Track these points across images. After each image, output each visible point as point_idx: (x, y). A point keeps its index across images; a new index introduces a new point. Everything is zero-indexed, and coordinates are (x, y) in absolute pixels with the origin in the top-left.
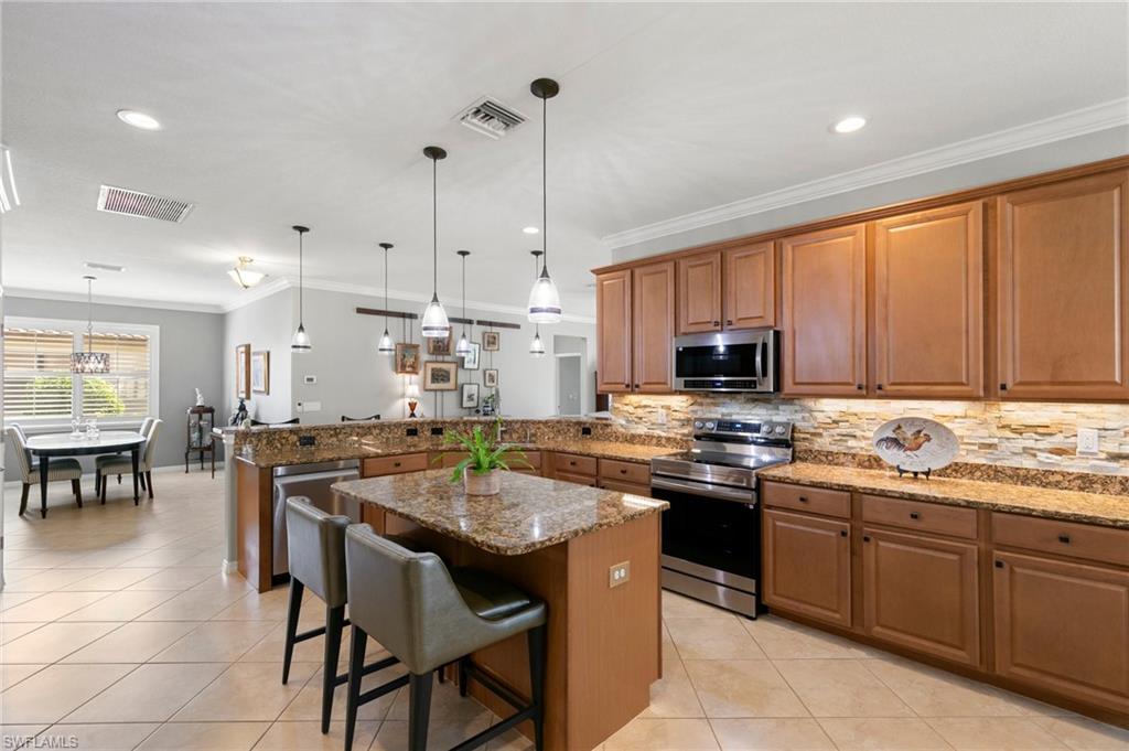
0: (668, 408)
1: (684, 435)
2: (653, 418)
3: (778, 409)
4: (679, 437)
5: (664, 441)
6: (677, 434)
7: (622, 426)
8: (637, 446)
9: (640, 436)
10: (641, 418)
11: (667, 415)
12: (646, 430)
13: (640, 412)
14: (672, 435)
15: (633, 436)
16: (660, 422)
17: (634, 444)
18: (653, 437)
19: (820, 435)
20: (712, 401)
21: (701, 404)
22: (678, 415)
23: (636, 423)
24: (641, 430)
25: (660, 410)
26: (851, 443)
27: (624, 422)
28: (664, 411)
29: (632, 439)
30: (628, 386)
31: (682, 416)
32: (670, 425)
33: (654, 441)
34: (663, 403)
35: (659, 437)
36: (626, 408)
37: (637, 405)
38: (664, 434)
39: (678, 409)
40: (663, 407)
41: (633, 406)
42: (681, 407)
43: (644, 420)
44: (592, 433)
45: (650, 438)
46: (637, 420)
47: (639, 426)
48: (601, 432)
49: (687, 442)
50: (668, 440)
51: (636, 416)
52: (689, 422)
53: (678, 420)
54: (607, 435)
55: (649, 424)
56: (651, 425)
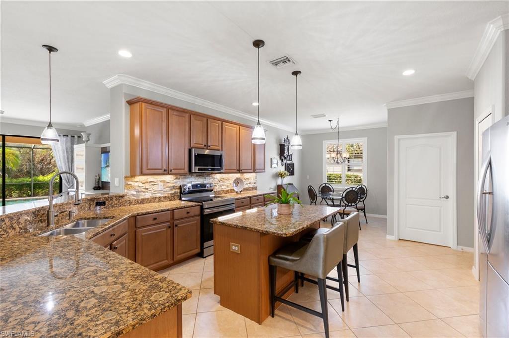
0: (164, 181)
1: (172, 194)
2: (155, 188)
3: (205, 178)
4: (169, 195)
5: (162, 199)
6: (168, 194)
7: (133, 195)
8: (146, 205)
9: (148, 199)
10: (147, 189)
11: (164, 185)
12: (151, 195)
13: (147, 185)
14: (166, 195)
15: (143, 200)
16: (159, 189)
17: (143, 204)
18: (156, 198)
19: (216, 186)
20: (184, 177)
21: (179, 179)
22: (169, 185)
23: (144, 192)
24: (148, 195)
25: (160, 183)
26: (223, 187)
27: (135, 193)
28: (162, 183)
29: (142, 201)
30: (165, 171)
31: (171, 185)
32: (165, 190)
33: (157, 199)
34: (161, 179)
35: (160, 197)
36: (136, 184)
37: (144, 182)
38: (161, 195)
39: (169, 181)
40: (161, 181)
41: (141, 182)
42: (170, 180)
43: (149, 189)
44: (107, 204)
45: (154, 198)
46: (144, 190)
47: (146, 193)
48: (116, 202)
49: (174, 196)
50: (165, 197)
51: (144, 187)
52: (174, 187)
53: (169, 187)
54: (122, 202)
55: (152, 191)
56: (154, 191)
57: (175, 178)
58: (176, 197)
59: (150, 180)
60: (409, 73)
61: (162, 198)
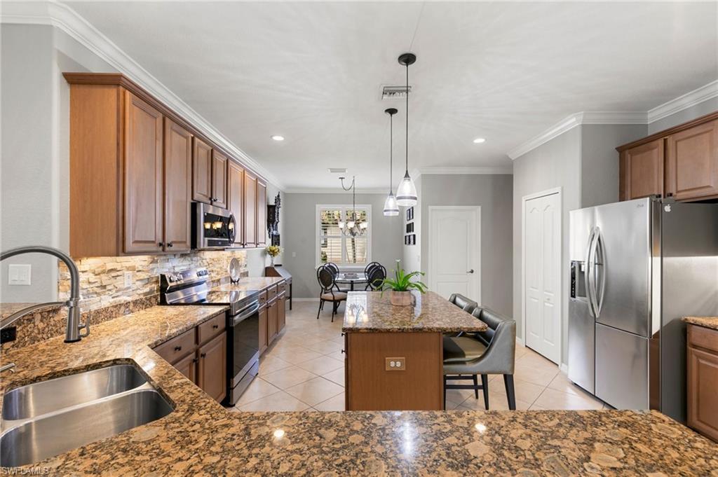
0: (133, 269)
1: (145, 294)
2: (119, 283)
4: (142, 297)
5: (132, 306)
6: (139, 295)
9: (106, 309)
10: (104, 287)
11: (133, 276)
12: (112, 300)
13: (105, 279)
14: (136, 297)
16: (126, 286)
18: (121, 305)
22: (142, 275)
23: (98, 294)
24: (106, 301)
25: (126, 272)
28: (130, 273)
31: (145, 276)
32: (135, 287)
33: (122, 309)
34: (128, 265)
35: (128, 303)
37: (100, 270)
38: (129, 299)
39: (140, 268)
40: (128, 269)
41: (94, 273)
42: (143, 266)
43: (108, 288)
44: (19, 334)
45: (118, 306)
46: (98, 290)
47: (103, 297)
48: (41, 325)
49: (149, 299)
50: (135, 303)
51: (97, 285)
52: (149, 280)
53: (141, 280)
54: (55, 325)
55: (114, 291)
56: (117, 292)
57: (151, 260)
58: (153, 300)
59: (109, 266)
60: (479, 141)
61: (132, 304)
